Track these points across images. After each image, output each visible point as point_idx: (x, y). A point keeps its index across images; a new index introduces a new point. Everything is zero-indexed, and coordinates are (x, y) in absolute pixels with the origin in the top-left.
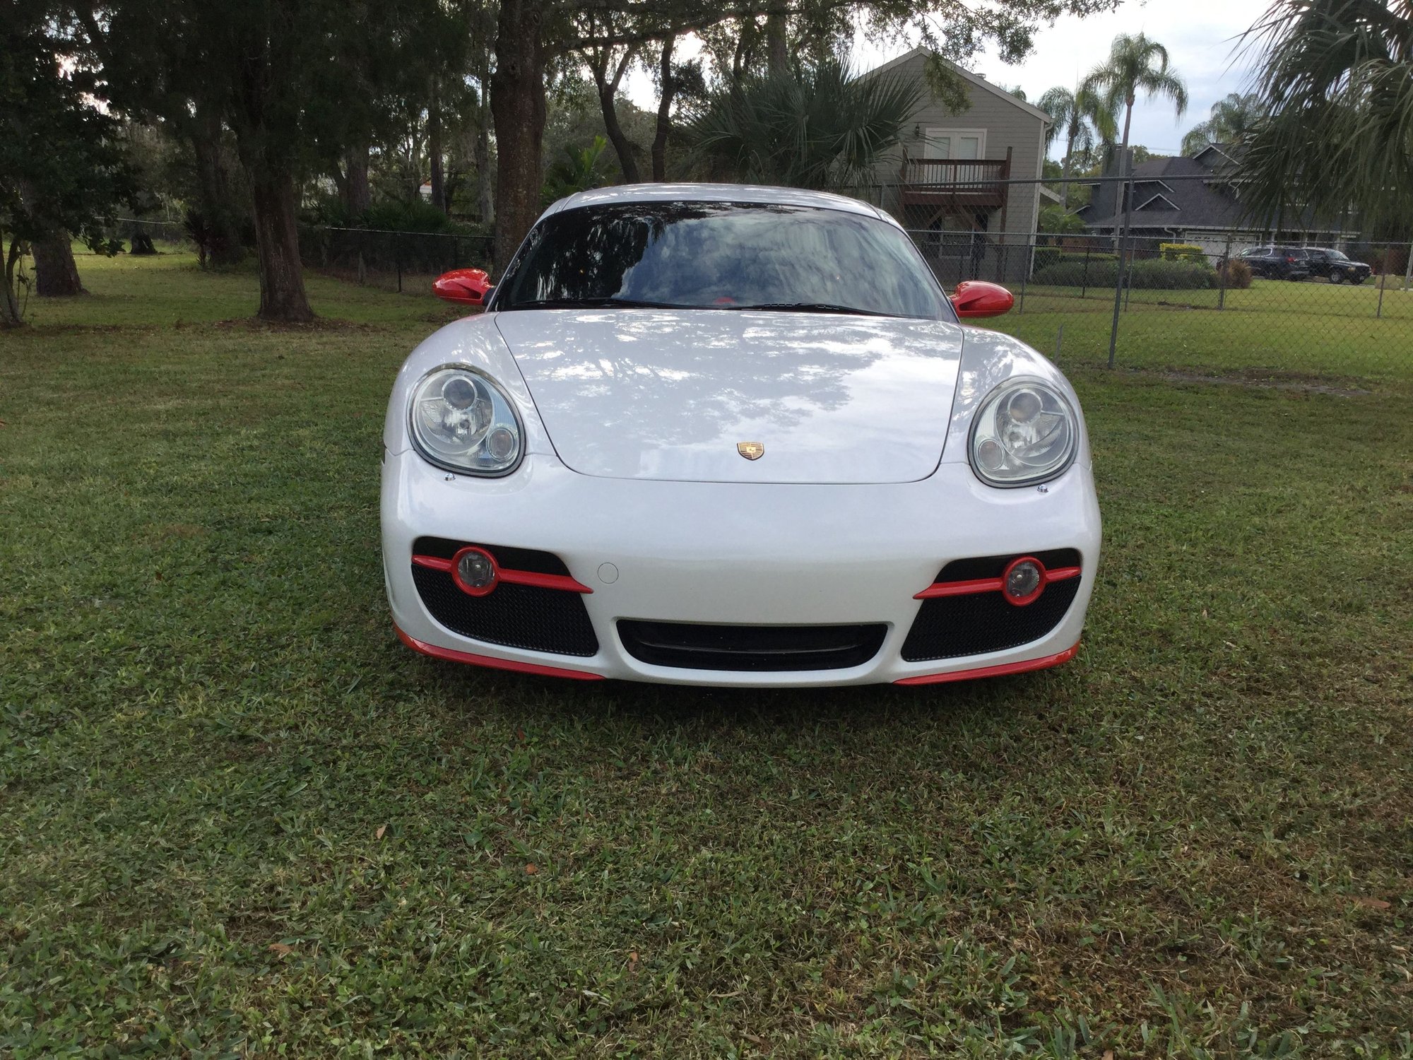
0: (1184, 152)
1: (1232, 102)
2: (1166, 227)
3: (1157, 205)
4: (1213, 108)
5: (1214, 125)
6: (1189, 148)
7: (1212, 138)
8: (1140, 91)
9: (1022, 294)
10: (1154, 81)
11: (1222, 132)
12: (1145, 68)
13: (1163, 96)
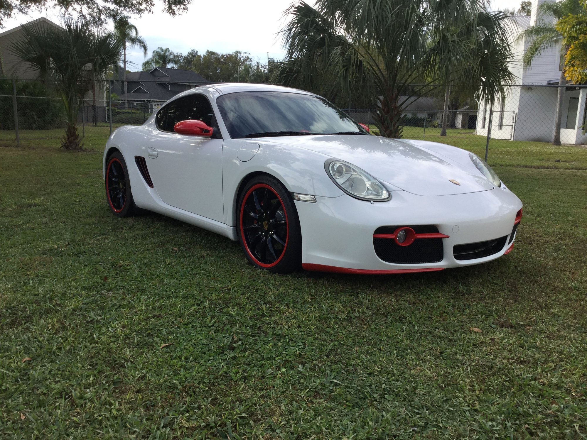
0: (143, 69)
1: (159, 50)
2: (145, 100)
3: (139, 91)
4: (153, 52)
5: (153, 59)
6: (145, 68)
7: (154, 65)
8: (128, 44)
9: (110, 127)
10: (133, 40)
11: (157, 62)
12: (129, 35)
13: (137, 46)
